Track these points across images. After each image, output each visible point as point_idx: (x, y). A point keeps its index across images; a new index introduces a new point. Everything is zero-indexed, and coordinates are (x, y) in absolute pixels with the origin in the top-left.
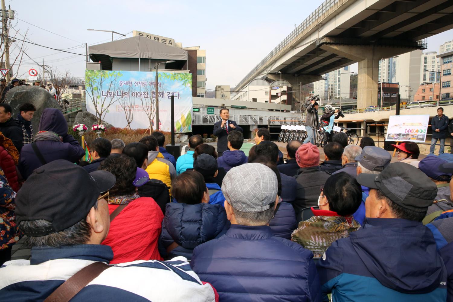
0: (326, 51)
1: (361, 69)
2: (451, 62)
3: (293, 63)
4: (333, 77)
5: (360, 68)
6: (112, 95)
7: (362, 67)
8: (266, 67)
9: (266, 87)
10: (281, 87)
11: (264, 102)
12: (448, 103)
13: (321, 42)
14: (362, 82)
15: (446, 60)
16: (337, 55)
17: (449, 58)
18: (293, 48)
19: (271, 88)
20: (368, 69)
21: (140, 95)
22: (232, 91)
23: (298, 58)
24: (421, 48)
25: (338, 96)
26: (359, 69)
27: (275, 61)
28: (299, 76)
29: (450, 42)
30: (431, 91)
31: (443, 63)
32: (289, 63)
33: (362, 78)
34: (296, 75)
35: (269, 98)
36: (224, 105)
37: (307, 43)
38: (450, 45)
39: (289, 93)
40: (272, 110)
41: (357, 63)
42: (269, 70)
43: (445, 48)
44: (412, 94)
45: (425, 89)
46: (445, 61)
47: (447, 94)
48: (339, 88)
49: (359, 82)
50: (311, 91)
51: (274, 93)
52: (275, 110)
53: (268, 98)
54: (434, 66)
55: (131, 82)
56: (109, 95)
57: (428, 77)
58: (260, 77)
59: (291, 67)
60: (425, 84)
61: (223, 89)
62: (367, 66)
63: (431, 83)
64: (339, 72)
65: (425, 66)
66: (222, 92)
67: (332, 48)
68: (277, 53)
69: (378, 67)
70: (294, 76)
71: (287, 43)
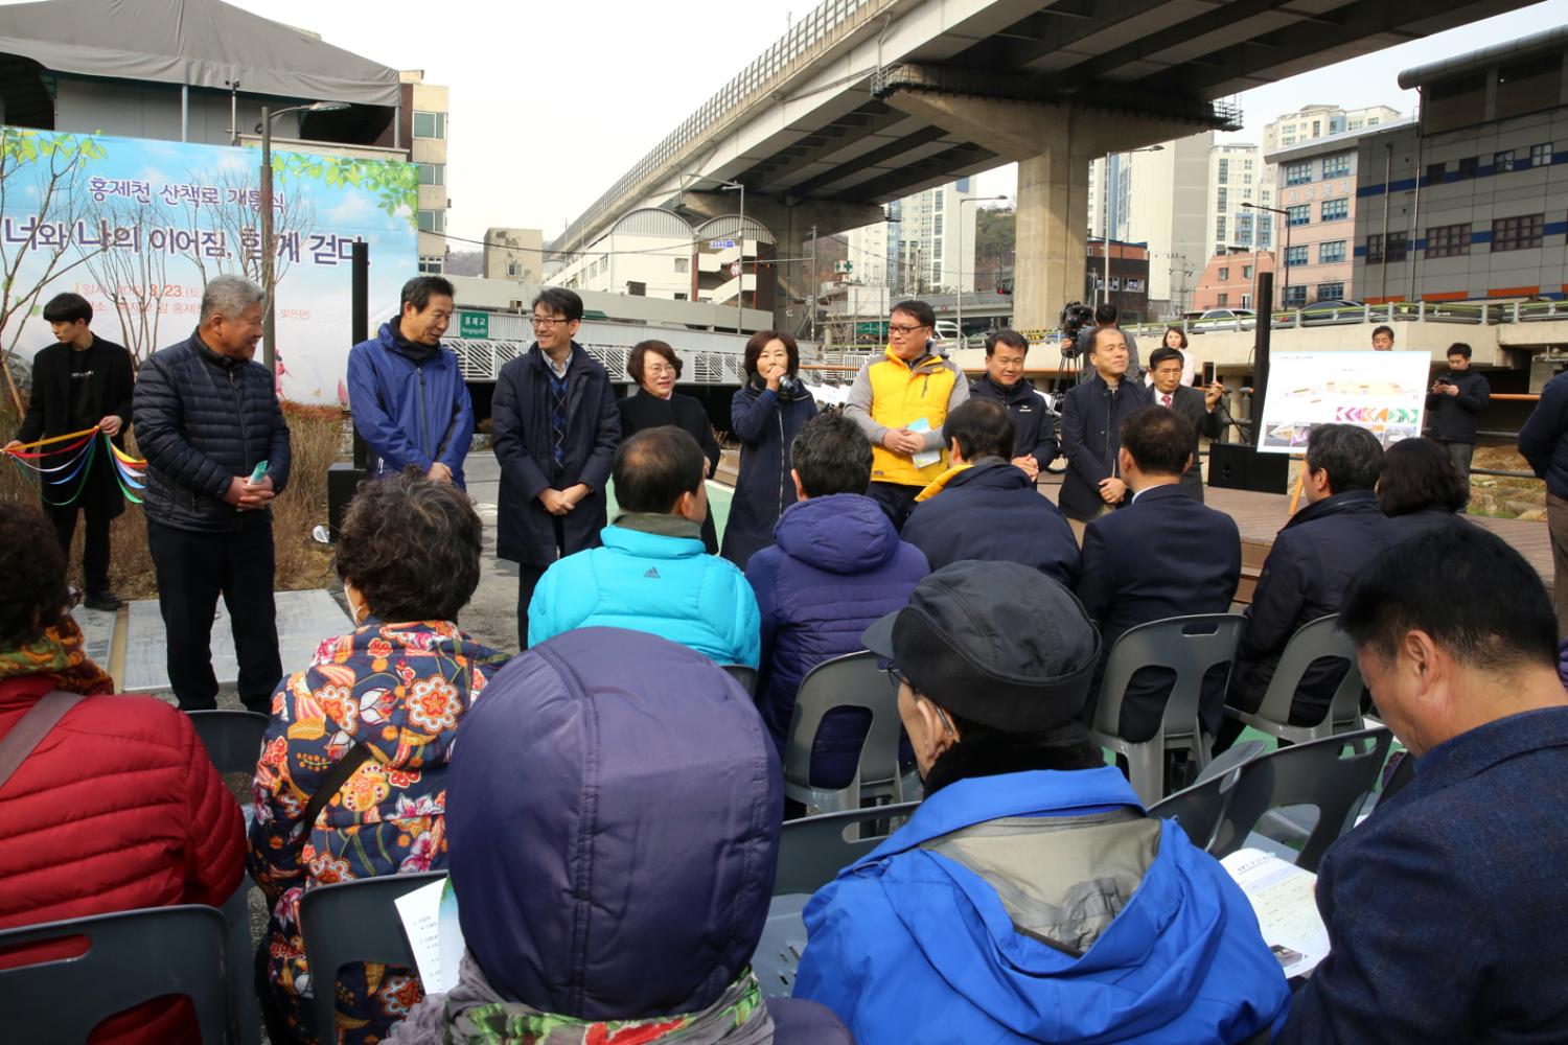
0: (907, 116)
1: (1028, 186)
2: (1308, 179)
3: (778, 154)
4: (917, 214)
5: (1023, 184)
7: (1033, 182)
8: (679, 164)
9: (681, 242)
10: (739, 242)
11: (672, 297)
13: (890, 81)
14: (1033, 233)
15: (1295, 173)
16: (947, 133)
17: (1303, 168)
18: (784, 96)
19: (702, 246)
20: (1051, 189)
21: (189, 241)
22: (549, 252)
23: (800, 136)
24: (1223, 124)
25: (933, 284)
26: (1020, 188)
27: (714, 145)
28: (799, 203)
29: (1294, 115)
30: (1245, 276)
31: (1285, 184)
32: (766, 155)
33: (1033, 220)
34: (790, 201)
35: (690, 281)
36: (519, 303)
37: (837, 84)
38: (1294, 126)
39: (764, 265)
40: (703, 328)
41: (1014, 166)
42: (694, 176)
43: (1281, 136)
44: (1190, 283)
45: (1227, 269)
46: (1291, 177)
47: (1297, 288)
48: (938, 254)
49: (1020, 234)
50: (842, 263)
51: (710, 263)
52: (712, 329)
53: (685, 282)
54: (1250, 191)
55: (143, 185)
57: (1231, 228)
58: (656, 202)
59: (772, 169)
60: (1227, 252)
61: (516, 244)
62: (1048, 178)
63: (1247, 250)
64: (939, 195)
65: (1223, 192)
66: (510, 255)
67: (929, 106)
68: (722, 115)
69: (1085, 184)
70: (782, 202)
71: (762, 80)
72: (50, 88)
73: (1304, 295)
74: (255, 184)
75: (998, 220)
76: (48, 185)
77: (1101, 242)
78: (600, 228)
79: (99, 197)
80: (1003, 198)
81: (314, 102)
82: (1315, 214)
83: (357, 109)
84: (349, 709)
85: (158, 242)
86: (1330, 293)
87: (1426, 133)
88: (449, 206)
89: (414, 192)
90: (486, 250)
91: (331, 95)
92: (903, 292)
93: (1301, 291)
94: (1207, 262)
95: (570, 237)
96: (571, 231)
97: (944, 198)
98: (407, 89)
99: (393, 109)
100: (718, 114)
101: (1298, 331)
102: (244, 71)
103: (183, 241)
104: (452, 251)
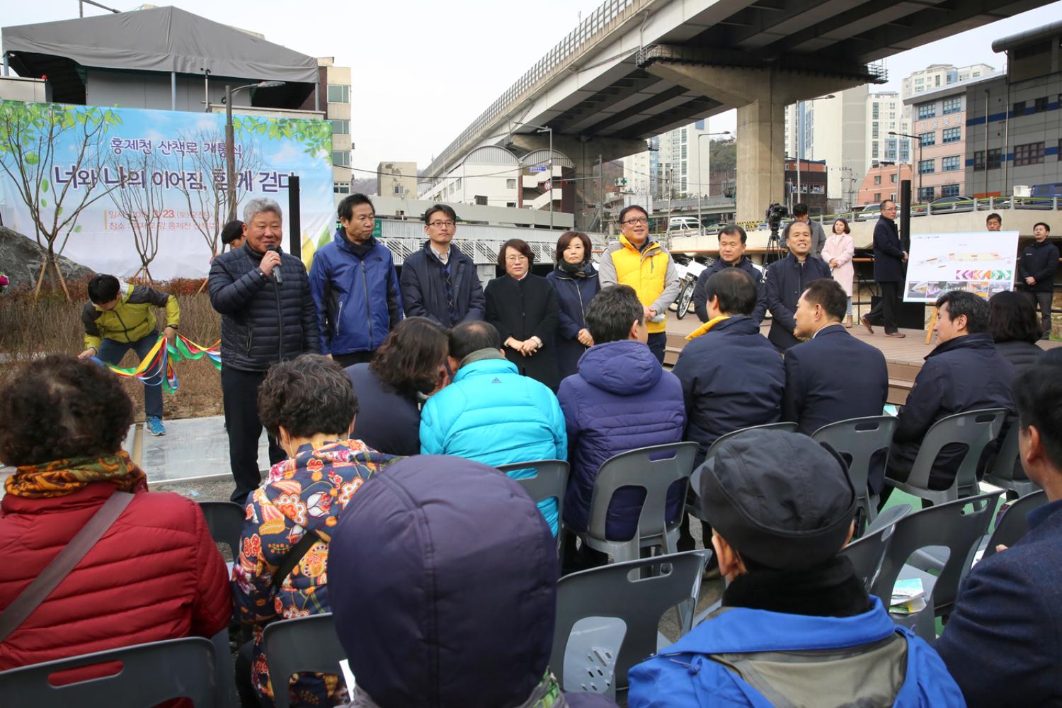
0: (662, 79)
1: (744, 124)
2: (933, 115)
3: (576, 106)
4: (670, 144)
5: (741, 123)
6: (87, 181)
7: (748, 122)
8: (507, 116)
9: (510, 167)
10: (550, 167)
11: (506, 206)
12: (950, 207)
13: (649, 56)
14: (748, 156)
15: (924, 111)
16: (689, 90)
17: (930, 107)
18: (577, 68)
19: (525, 171)
20: (760, 125)
21: (179, 179)
22: (421, 177)
23: (589, 95)
24: (874, 79)
25: (681, 192)
26: (739, 126)
27: (531, 102)
28: (589, 140)
29: (923, 72)
30: (893, 181)
31: (918, 118)
32: (566, 108)
33: (748, 147)
34: (583, 138)
35: (517, 194)
36: (402, 212)
37: (613, 59)
38: (923, 79)
39: (567, 182)
40: (527, 226)
41: (734, 111)
42: (518, 123)
43: (914, 85)
44: (855, 187)
45: (880, 177)
46: (921, 114)
47: (928, 188)
48: (684, 172)
49: (739, 157)
50: (620, 179)
51: (531, 182)
52: (533, 227)
53: (514, 195)
54: (894, 124)
55: (147, 142)
56: (79, 180)
57: (882, 149)
58: (493, 142)
59: (571, 118)
60: (880, 165)
61: (399, 172)
62: (757, 118)
63: (893, 163)
64: (684, 132)
65: (876, 125)
66: (395, 180)
67: (675, 72)
68: (536, 82)
69: (782, 121)
70: (578, 140)
71: (562, 57)
72: (82, 77)
73: (933, 193)
74: (221, 138)
75: (725, 148)
76: (83, 142)
77: (794, 161)
78: (455, 160)
79: (118, 151)
80: (728, 133)
81: (260, 81)
82: (938, 138)
83: (290, 85)
84: (300, 509)
85: (158, 179)
86: (950, 191)
87: (1012, 81)
88: (353, 148)
89: (329, 140)
90: (379, 177)
91: (273, 76)
92: (662, 198)
93: (930, 190)
94: (867, 172)
95: (435, 167)
96: (436, 162)
97: (688, 134)
98: (323, 70)
99: (314, 84)
100: (533, 81)
101: (930, 217)
102: (213, 62)
103: (174, 180)
104: (356, 178)
